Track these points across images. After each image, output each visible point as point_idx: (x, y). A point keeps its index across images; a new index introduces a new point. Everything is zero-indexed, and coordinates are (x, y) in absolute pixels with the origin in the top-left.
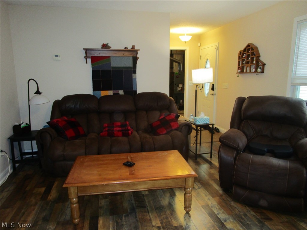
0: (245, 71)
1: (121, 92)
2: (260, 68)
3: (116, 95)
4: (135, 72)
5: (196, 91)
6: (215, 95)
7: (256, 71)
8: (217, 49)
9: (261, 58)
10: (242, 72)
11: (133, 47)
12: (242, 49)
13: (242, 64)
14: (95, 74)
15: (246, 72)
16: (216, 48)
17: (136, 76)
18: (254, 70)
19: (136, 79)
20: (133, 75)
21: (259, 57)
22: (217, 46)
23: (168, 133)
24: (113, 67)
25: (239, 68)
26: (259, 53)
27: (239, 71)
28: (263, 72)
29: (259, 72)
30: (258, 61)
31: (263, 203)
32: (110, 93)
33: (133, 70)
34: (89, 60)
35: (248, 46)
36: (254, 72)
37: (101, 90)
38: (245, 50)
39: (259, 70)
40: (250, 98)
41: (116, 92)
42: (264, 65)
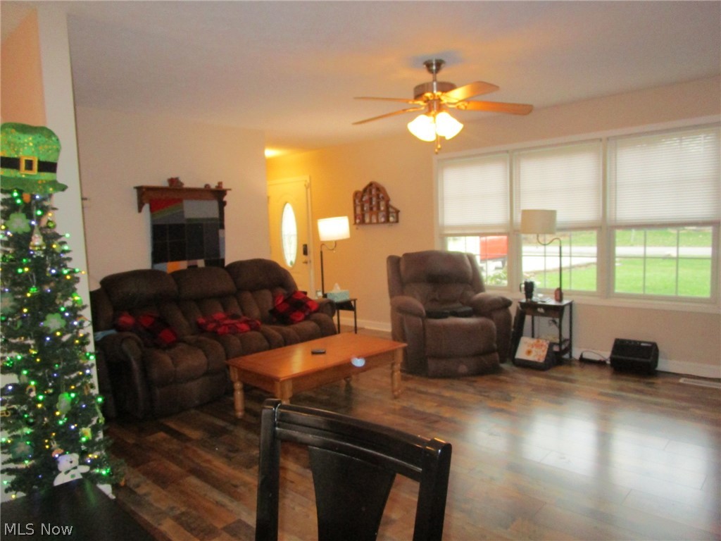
0: (367, 220)
1: (201, 263)
2: (393, 216)
3: (193, 268)
4: (222, 226)
5: (321, 252)
6: (310, 262)
7: (387, 221)
8: (308, 187)
9: (392, 203)
10: (363, 222)
11: (220, 184)
12: (361, 188)
13: (362, 209)
14: (159, 232)
15: (371, 223)
16: (305, 185)
17: (224, 233)
18: (383, 220)
19: (224, 238)
20: (220, 231)
21: (387, 201)
22: (306, 181)
23: (307, 318)
24: (189, 220)
25: (355, 218)
26: (388, 196)
27: (358, 221)
28: (397, 221)
29: (393, 222)
30: (388, 206)
31: (463, 369)
32: (183, 265)
33: (220, 223)
34: (146, 207)
35: (371, 184)
36: (384, 222)
37: (166, 261)
38: (365, 190)
39: (391, 219)
40: (406, 255)
41: (192, 262)
42: (397, 212)
